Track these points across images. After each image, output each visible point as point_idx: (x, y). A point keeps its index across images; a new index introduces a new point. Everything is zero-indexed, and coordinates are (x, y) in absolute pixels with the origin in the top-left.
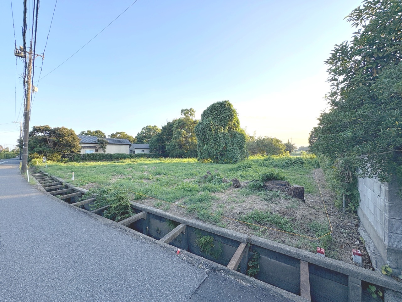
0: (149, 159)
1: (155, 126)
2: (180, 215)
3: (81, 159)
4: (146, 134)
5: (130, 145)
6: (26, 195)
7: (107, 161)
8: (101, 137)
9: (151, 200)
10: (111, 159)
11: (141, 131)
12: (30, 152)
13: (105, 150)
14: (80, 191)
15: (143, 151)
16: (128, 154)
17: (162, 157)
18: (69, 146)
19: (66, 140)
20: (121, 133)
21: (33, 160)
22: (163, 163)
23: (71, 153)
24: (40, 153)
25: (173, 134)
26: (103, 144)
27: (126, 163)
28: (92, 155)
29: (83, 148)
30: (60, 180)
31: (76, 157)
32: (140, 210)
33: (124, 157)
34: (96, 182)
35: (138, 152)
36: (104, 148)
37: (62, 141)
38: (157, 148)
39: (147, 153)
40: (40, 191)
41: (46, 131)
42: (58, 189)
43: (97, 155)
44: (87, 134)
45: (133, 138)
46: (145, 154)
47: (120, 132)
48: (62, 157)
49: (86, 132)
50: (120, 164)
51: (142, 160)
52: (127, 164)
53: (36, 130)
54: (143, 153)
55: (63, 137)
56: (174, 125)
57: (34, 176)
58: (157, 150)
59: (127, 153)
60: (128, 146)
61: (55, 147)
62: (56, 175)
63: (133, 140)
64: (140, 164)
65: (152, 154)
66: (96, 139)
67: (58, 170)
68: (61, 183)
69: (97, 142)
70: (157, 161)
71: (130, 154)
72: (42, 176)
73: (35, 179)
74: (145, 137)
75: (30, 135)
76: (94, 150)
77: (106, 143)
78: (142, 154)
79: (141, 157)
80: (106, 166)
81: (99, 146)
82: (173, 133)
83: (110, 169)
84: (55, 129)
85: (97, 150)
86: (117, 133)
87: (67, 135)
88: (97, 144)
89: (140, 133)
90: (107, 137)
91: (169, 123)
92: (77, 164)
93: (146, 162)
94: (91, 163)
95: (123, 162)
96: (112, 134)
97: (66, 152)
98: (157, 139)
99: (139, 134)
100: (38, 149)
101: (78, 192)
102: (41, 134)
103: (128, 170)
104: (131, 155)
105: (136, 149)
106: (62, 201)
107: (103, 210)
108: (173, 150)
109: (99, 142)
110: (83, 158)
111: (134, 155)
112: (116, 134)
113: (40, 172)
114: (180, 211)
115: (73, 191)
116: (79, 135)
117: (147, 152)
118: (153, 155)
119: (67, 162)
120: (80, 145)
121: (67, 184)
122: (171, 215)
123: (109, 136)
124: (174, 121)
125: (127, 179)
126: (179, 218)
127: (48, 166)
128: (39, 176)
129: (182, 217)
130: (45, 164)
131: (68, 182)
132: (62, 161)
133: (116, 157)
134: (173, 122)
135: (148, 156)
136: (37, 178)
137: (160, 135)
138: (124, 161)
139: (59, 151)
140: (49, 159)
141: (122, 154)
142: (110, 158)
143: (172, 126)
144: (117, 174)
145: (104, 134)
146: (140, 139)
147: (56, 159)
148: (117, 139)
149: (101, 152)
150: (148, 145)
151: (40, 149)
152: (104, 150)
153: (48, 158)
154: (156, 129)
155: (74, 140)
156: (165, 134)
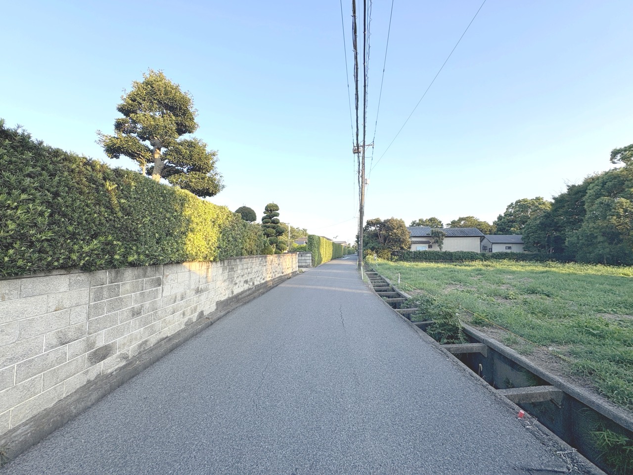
0: (522, 263)
1: (538, 199)
2: (552, 370)
3: (411, 258)
4: (515, 216)
5: (482, 239)
6: (360, 291)
7: (445, 262)
8: (437, 227)
9: (499, 331)
10: (451, 259)
11: (505, 211)
12: (364, 248)
13: (442, 245)
14: (405, 297)
15: (510, 248)
16: (479, 252)
17: (552, 261)
18: (399, 241)
19: (395, 234)
20: (467, 218)
21: (367, 257)
22: (555, 272)
23: (401, 249)
24: (373, 249)
25: (585, 211)
26: (439, 237)
27: (473, 268)
28: (425, 252)
29: (414, 243)
30: (388, 280)
31: (406, 255)
32: (478, 339)
33: (472, 257)
34: (423, 289)
35: (496, 249)
36: (439, 243)
37: (391, 235)
38: (542, 243)
39: (518, 252)
40: (370, 289)
41: (377, 224)
42: (386, 291)
43: (430, 253)
44: (418, 225)
45: (488, 225)
46: (513, 254)
47: (465, 216)
48: (391, 254)
49: (418, 222)
50: (463, 267)
51: (505, 265)
52: (474, 270)
53: (370, 223)
54: (509, 251)
55: (392, 231)
56: (587, 191)
57: (367, 274)
58: (543, 247)
59: (477, 252)
60: (478, 240)
61: (385, 242)
62: (385, 274)
63: (489, 228)
64: (498, 270)
65: (530, 253)
66: (429, 230)
67: (386, 269)
68: (388, 285)
69: (431, 235)
70: (539, 268)
71: (482, 252)
72: (373, 275)
73: (367, 277)
74: (513, 221)
75: (364, 230)
76: (427, 245)
77: (443, 235)
78: (506, 253)
79: (504, 259)
80: (442, 269)
81: (433, 241)
82: (585, 207)
83: (445, 275)
84: (386, 222)
85: (431, 246)
86: (461, 219)
87: (396, 228)
88: (431, 237)
89: (503, 215)
90: (445, 227)
91: (572, 189)
92: (407, 264)
93: (514, 268)
94: (422, 264)
95: (469, 266)
96: (452, 221)
97: (396, 249)
98: (541, 223)
99: (500, 218)
100: (371, 245)
101: (403, 297)
102: (373, 228)
103: (475, 279)
104: (483, 255)
105: (493, 243)
106: (388, 305)
107: (427, 325)
108: (588, 245)
109: (433, 234)
110: (413, 256)
111: (490, 254)
112: (458, 220)
113: (372, 270)
114: (555, 364)
115: (399, 295)
116: (410, 226)
117: (516, 249)
118: (532, 255)
119: (396, 261)
120: (410, 240)
121: (394, 286)
122: (532, 364)
123: (447, 224)
124: (589, 182)
125: (468, 292)
126: (547, 373)
127: (379, 265)
128: (371, 274)
129: (557, 375)
130: (377, 262)
131: (394, 285)
132: (392, 260)
133: (458, 257)
134: (584, 183)
135: (518, 257)
136: (370, 276)
137: (548, 216)
138: (470, 263)
139: (389, 248)
140: (380, 257)
141: (468, 253)
142: (449, 257)
143: (581, 194)
144: (454, 283)
145: (440, 222)
146: (504, 225)
147: (386, 256)
148: (460, 229)
149: (436, 248)
150: (521, 236)
151: (373, 245)
152: (440, 246)
153: (379, 255)
154: (540, 204)
155: (403, 233)
156: (561, 211)
